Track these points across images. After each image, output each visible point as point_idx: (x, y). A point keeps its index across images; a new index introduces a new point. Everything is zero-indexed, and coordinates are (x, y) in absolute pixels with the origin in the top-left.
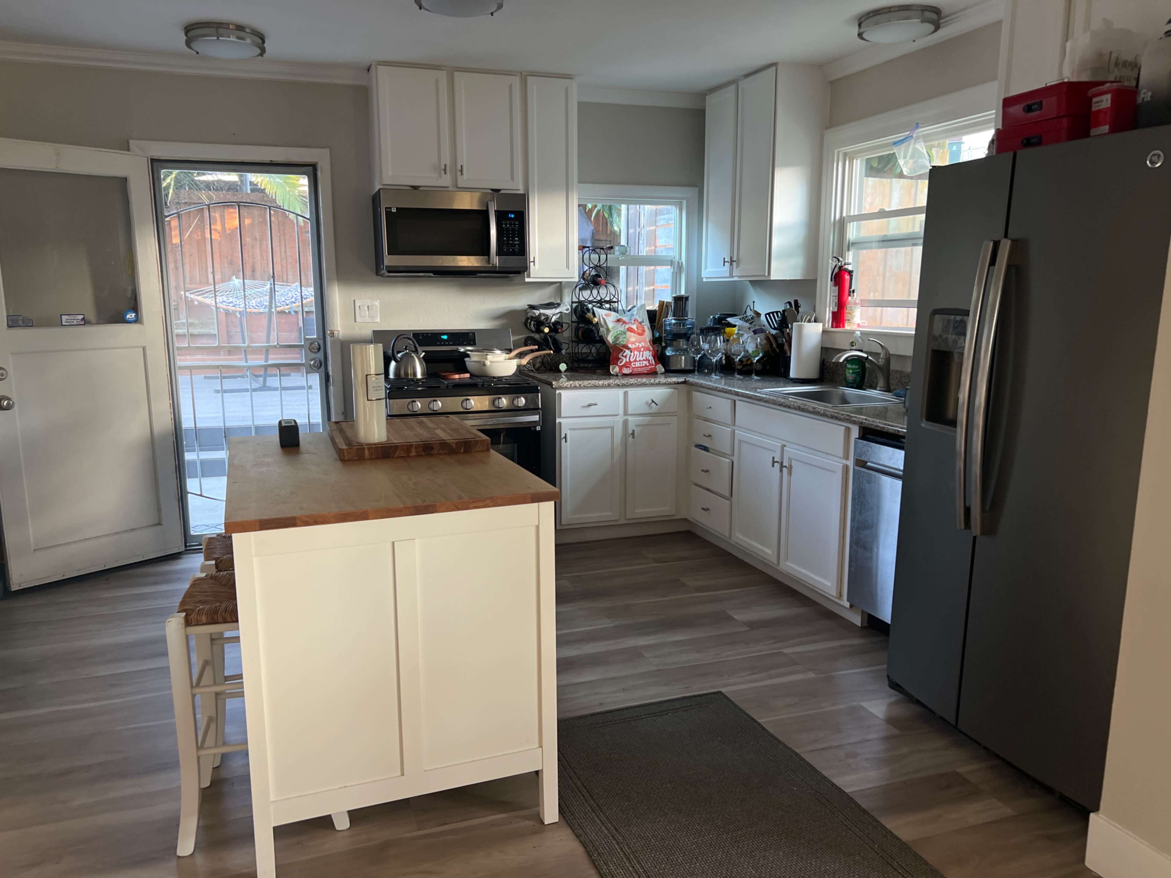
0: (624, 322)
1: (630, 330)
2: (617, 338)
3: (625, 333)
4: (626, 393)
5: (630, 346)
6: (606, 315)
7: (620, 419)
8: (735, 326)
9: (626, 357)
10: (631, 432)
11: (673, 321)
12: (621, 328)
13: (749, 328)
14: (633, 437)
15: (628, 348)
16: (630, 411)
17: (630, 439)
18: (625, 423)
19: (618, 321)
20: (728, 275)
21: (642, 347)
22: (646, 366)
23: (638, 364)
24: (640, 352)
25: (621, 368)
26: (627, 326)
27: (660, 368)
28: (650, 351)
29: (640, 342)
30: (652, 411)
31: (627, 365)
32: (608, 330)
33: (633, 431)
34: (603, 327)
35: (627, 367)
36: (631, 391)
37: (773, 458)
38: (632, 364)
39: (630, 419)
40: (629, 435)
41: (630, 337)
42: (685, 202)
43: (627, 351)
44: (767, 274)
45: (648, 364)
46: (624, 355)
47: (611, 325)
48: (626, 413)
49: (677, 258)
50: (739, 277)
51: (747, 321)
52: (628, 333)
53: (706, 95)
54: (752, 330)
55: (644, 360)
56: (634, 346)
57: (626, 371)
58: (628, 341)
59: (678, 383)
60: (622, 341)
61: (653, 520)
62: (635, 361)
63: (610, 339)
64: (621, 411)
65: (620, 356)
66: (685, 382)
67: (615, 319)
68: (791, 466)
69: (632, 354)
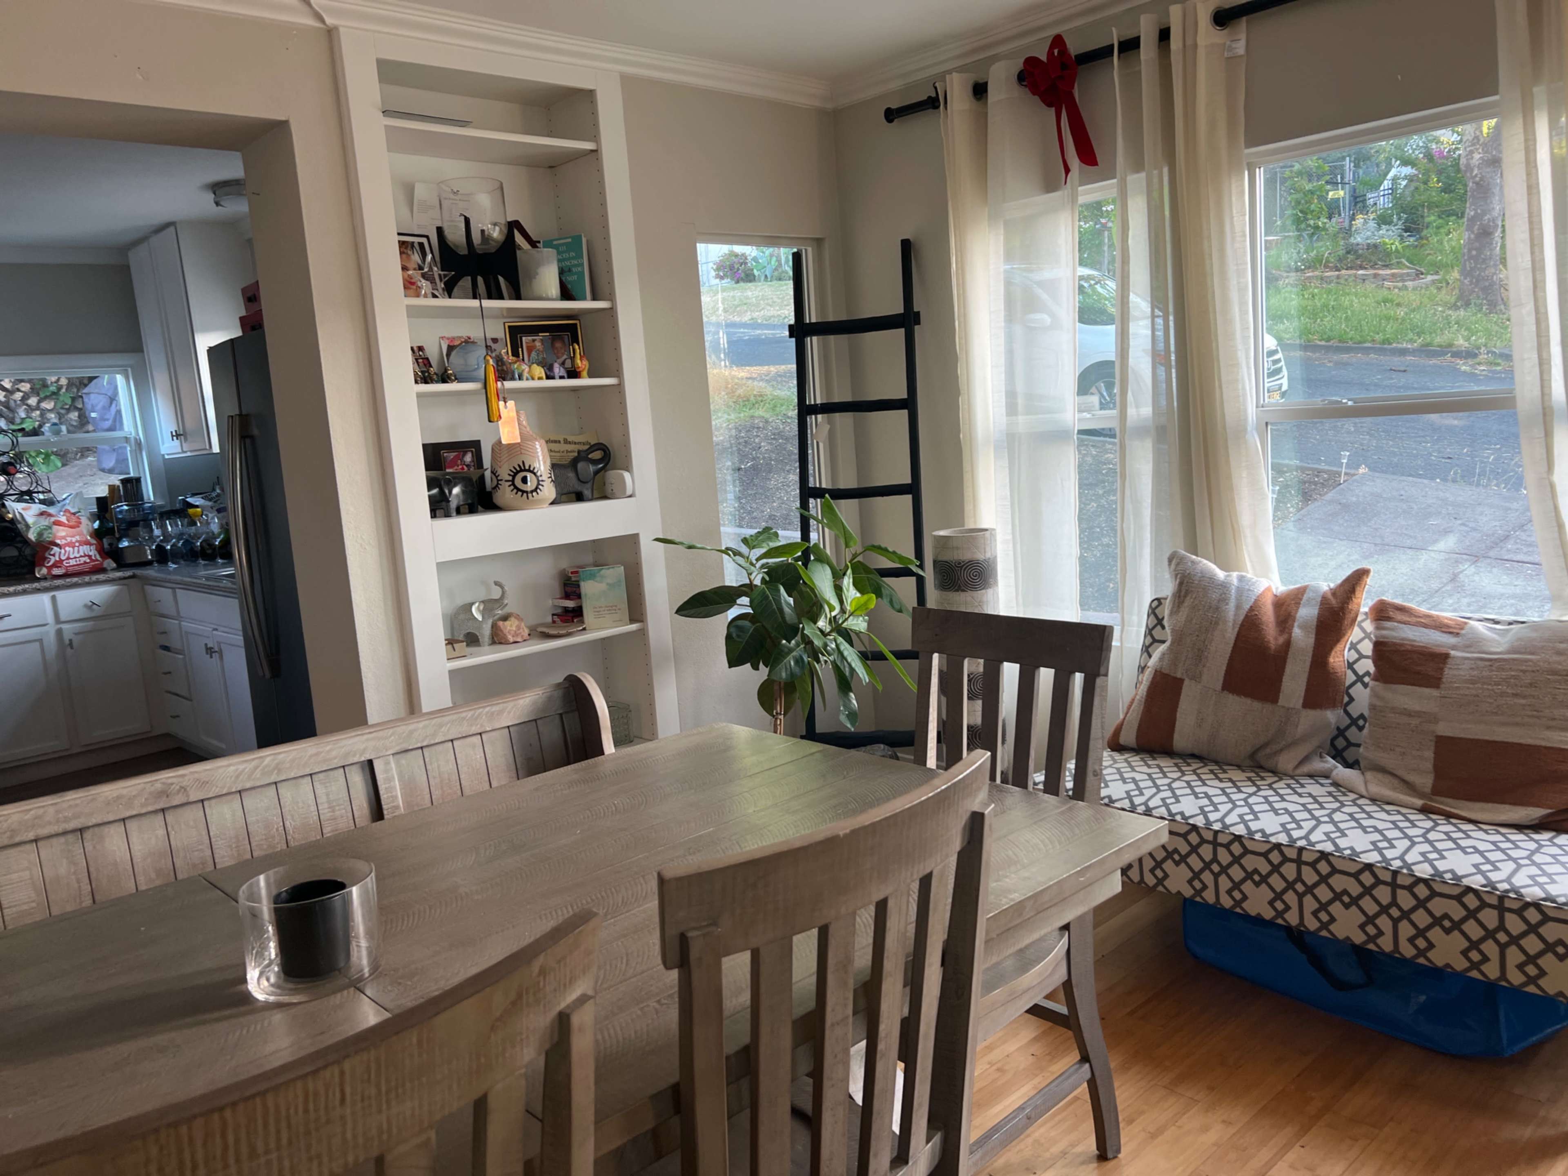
0: (50, 515)
1: (58, 523)
2: (40, 534)
3: (50, 528)
4: (54, 598)
5: (58, 541)
6: (23, 509)
7: (51, 630)
8: (197, 507)
9: (54, 555)
10: (67, 642)
11: (126, 508)
12: (45, 522)
13: (212, 508)
14: (72, 648)
15: (57, 545)
16: (63, 617)
17: (69, 650)
18: (59, 632)
19: (42, 514)
20: (180, 451)
21: (77, 541)
22: (85, 563)
23: (73, 562)
24: (73, 547)
25: (50, 568)
26: (53, 519)
27: (110, 563)
28: (90, 544)
29: (73, 536)
30: (93, 614)
31: (58, 564)
32: (28, 527)
33: (71, 640)
34: (20, 523)
35: (58, 567)
36: (61, 595)
37: (206, 645)
38: (64, 563)
39: (64, 626)
40: (64, 645)
41: (58, 531)
42: (129, 369)
43: (55, 548)
44: (208, 447)
45: (88, 561)
46: (52, 553)
47: (30, 520)
48: (58, 620)
49: (133, 434)
50: (191, 451)
51: (210, 500)
52: (55, 527)
53: (129, 249)
54: (215, 509)
55: (81, 556)
56: (64, 542)
57: (56, 571)
58: (55, 537)
59: (125, 578)
60: (47, 537)
61: (121, 741)
62: (68, 558)
63: (32, 536)
64: (50, 618)
65: (47, 555)
66: (133, 577)
67: (37, 512)
68: (221, 650)
69: (63, 551)
